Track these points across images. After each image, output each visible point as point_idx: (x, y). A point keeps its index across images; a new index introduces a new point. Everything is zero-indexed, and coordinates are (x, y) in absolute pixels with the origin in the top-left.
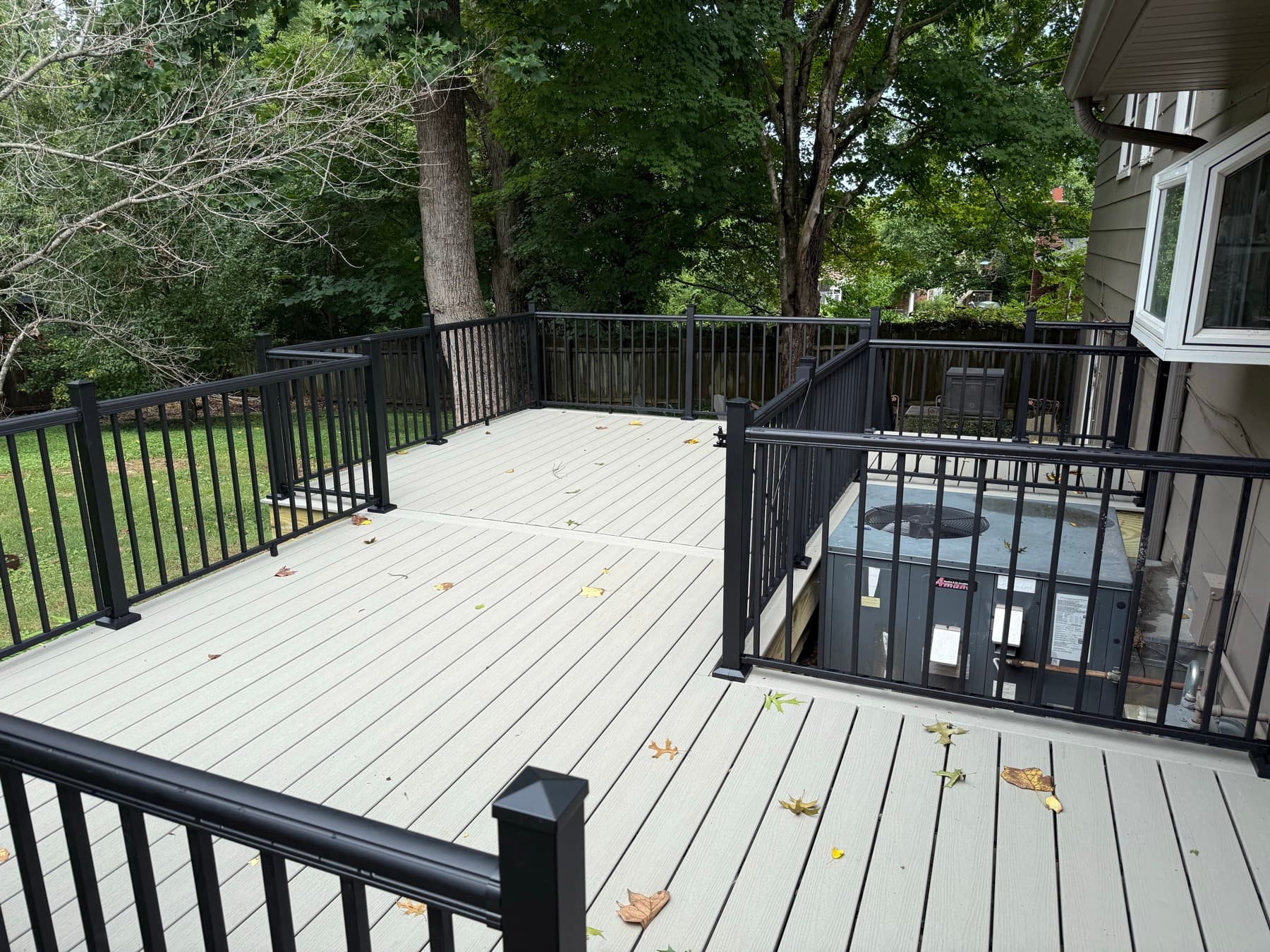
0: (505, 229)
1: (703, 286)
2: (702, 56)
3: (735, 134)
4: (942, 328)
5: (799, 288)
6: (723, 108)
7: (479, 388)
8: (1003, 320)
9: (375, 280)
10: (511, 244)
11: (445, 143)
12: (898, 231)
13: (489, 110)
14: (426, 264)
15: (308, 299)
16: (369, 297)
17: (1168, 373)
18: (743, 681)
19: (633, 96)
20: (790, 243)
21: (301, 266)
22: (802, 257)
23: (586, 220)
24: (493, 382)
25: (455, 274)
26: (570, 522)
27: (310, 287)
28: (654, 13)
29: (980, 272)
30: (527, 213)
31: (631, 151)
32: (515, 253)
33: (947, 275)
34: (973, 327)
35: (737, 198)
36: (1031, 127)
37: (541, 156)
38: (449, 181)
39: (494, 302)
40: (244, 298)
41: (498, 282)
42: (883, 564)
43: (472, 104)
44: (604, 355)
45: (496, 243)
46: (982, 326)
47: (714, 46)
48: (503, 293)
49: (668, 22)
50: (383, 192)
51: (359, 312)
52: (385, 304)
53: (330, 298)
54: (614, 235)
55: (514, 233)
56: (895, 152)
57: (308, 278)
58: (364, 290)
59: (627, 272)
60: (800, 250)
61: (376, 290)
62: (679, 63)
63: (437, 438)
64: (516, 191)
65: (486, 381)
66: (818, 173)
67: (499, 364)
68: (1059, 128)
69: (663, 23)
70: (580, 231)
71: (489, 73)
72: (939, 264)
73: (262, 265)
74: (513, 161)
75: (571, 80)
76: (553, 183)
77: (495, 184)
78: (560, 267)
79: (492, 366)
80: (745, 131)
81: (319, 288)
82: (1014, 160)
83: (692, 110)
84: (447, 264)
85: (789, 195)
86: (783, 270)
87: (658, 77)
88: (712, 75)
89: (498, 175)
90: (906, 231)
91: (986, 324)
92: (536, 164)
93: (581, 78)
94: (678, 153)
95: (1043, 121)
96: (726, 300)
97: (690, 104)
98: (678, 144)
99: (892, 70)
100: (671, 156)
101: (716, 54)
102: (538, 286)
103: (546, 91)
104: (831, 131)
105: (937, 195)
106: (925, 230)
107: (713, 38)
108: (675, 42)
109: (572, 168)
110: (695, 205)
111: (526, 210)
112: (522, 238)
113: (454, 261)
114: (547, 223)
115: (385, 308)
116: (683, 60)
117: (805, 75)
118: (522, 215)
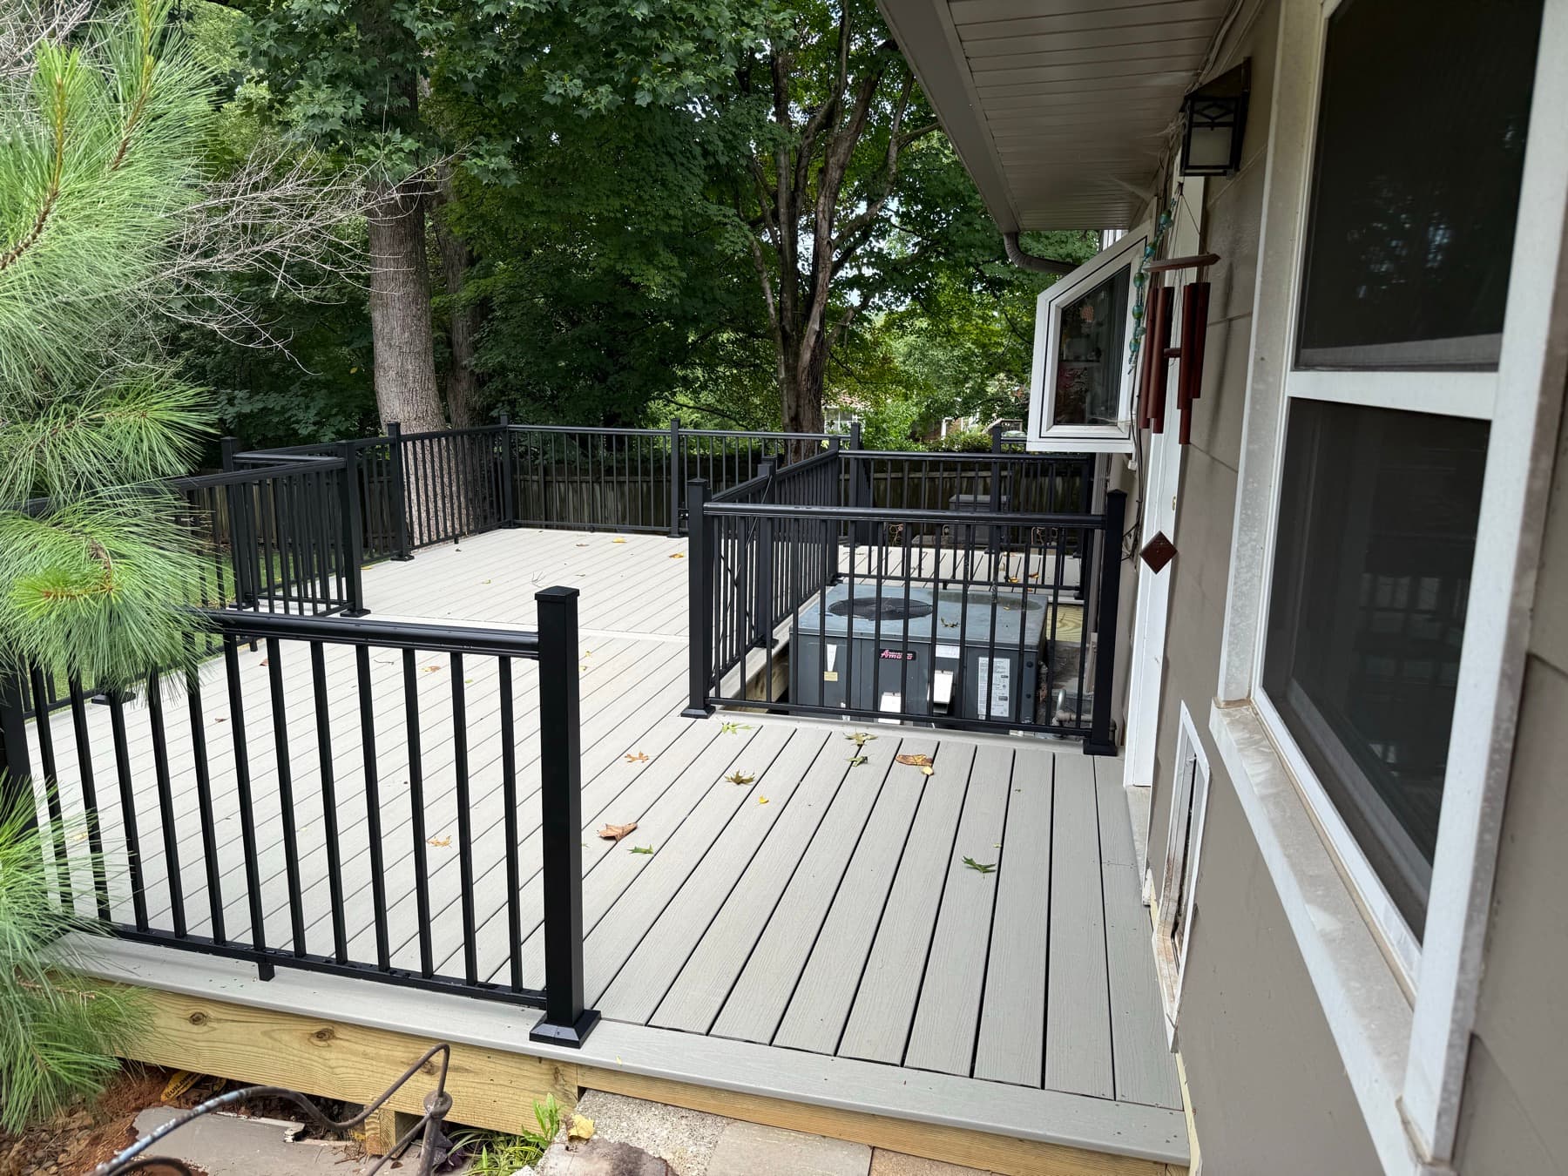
0: (463, 338)
1: (702, 410)
2: (685, 161)
3: (721, 244)
5: (801, 410)
6: (708, 216)
7: (440, 514)
9: (302, 395)
10: (472, 356)
11: (401, 242)
14: (376, 375)
16: (294, 415)
18: (706, 717)
19: (611, 201)
20: (790, 361)
21: (205, 378)
22: (803, 376)
23: (560, 330)
24: (455, 506)
25: (411, 385)
27: (220, 403)
28: (631, 115)
29: (1013, 400)
30: (491, 320)
31: (610, 259)
32: (476, 365)
37: (506, 256)
38: (404, 284)
41: (455, 399)
42: (837, 641)
44: (584, 485)
45: (451, 353)
48: (461, 411)
49: (646, 125)
51: (282, 432)
52: (315, 423)
53: (246, 416)
54: (593, 347)
55: (474, 342)
56: (899, 267)
57: (216, 393)
58: (289, 407)
59: (610, 389)
60: (800, 369)
61: (303, 406)
62: (660, 169)
63: (401, 555)
64: (479, 295)
65: (448, 505)
66: (817, 287)
67: (462, 487)
68: (1063, 245)
69: (641, 126)
70: (554, 341)
72: (968, 391)
74: (472, 262)
75: (543, 181)
76: (523, 286)
77: (451, 286)
78: (529, 384)
79: (454, 489)
80: (733, 242)
81: (232, 404)
83: (675, 217)
84: (402, 375)
85: (786, 310)
86: (782, 391)
87: (638, 181)
88: (695, 180)
89: (454, 276)
90: (931, 352)
92: (500, 265)
93: (553, 180)
94: (662, 263)
95: (1047, 238)
96: (730, 427)
97: (672, 212)
98: (661, 252)
99: (891, 179)
100: (654, 265)
101: (700, 158)
102: (503, 404)
103: (515, 196)
104: (828, 242)
105: (949, 314)
107: (696, 141)
108: (655, 145)
109: (544, 272)
110: (685, 317)
111: (490, 317)
112: (486, 348)
113: (411, 371)
114: (516, 332)
115: (315, 428)
116: (663, 165)
117: (801, 180)
118: (485, 322)
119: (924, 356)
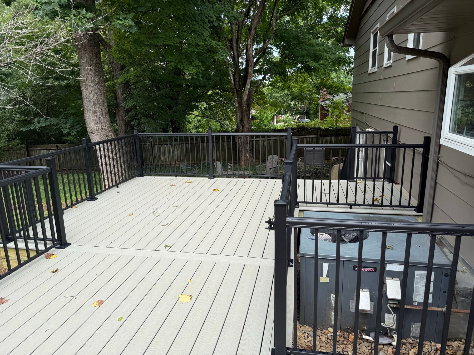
0: (120, 96)
1: (201, 116)
2: (202, 24)
3: (217, 56)
4: (295, 131)
5: (243, 117)
6: (212, 45)
8: (317, 127)
9: (64, 118)
10: (123, 102)
11: (91, 60)
12: (271, 95)
13: (110, 47)
14: (85, 113)
15: (33, 128)
16: (61, 126)
17: (428, 155)
19: (175, 39)
20: (239, 100)
21: (30, 114)
22: (244, 105)
25: (98, 116)
26: (166, 246)
27: (34, 122)
28: (182, 4)
29: (300, 109)
30: (130, 89)
31: (175, 63)
32: (125, 106)
33: (288, 109)
34: (306, 130)
35: (216, 82)
36: (326, 54)
37: (134, 66)
38: (94, 76)
39: (117, 125)
40: (2, 129)
41: (119, 117)
42: (330, 261)
43: (104, 45)
44: (166, 145)
45: (116, 101)
46: (309, 129)
47: (207, 20)
48: (121, 122)
49: (188, 8)
50: (65, 82)
51: (57, 132)
52: (69, 129)
53: (44, 127)
55: (125, 97)
56: (276, 64)
57: (33, 119)
58: (59, 123)
59: (173, 112)
60: (243, 103)
61: (65, 122)
62: (193, 26)
63: (92, 198)
64: (125, 80)
65: (115, 162)
66: (248, 72)
67: (121, 155)
70: (153, 96)
71: (110, 30)
72: (285, 106)
73: (11, 114)
74: (123, 67)
75: (147, 32)
76: (141, 76)
77: (115, 77)
78: (144, 110)
80: (222, 55)
81: (39, 123)
82: (321, 67)
83: (199, 46)
84: (95, 112)
85: (237, 81)
86: (237, 111)
88: (207, 32)
89: (116, 74)
90: (274, 94)
91: (311, 129)
92: (132, 69)
94: (195, 64)
96: (210, 121)
97: (199, 43)
98: (194, 60)
99: (273, 32)
100: (192, 65)
101: (208, 23)
102: (136, 119)
103: (136, 37)
104: (252, 56)
106: (280, 94)
107: (206, 17)
108: (191, 18)
109: (148, 71)
110: (200, 85)
111: (129, 88)
112: (128, 100)
113: (98, 111)
114: (139, 93)
115: (69, 130)
116: (195, 25)
117: (240, 35)
118: (127, 90)
119: (272, 96)
